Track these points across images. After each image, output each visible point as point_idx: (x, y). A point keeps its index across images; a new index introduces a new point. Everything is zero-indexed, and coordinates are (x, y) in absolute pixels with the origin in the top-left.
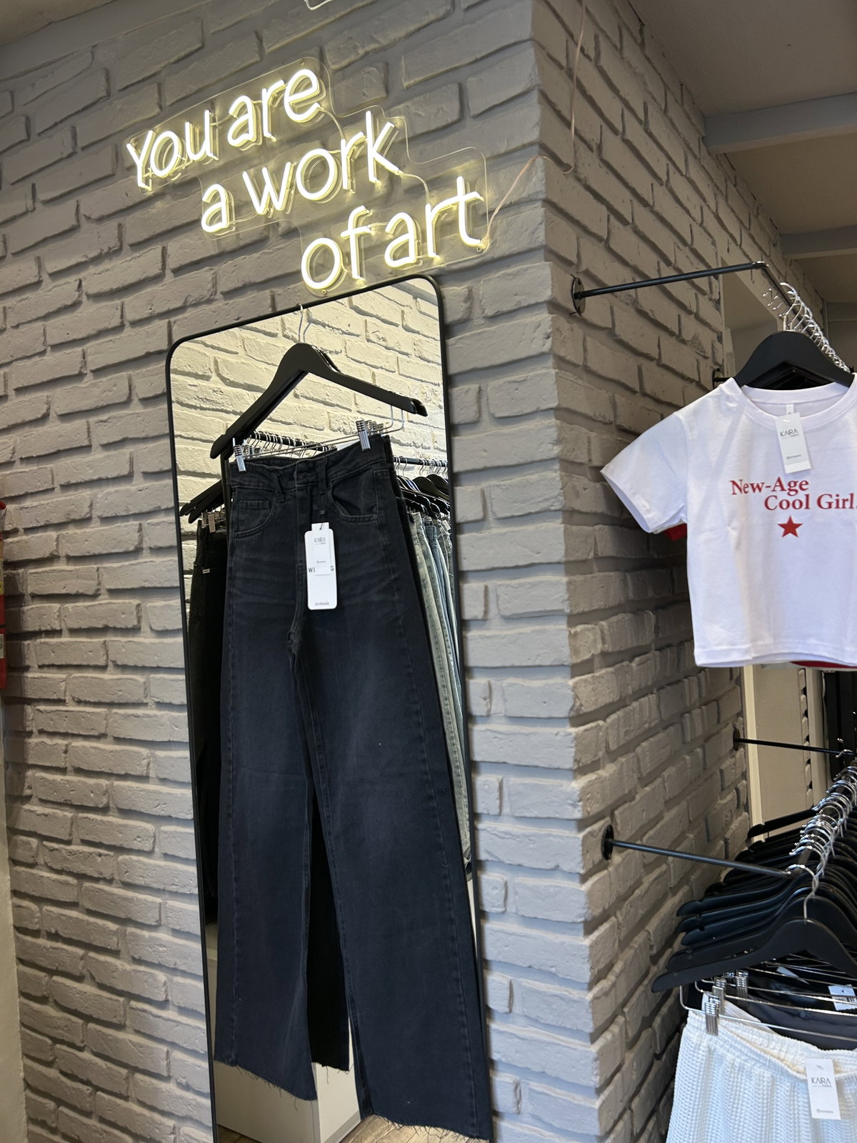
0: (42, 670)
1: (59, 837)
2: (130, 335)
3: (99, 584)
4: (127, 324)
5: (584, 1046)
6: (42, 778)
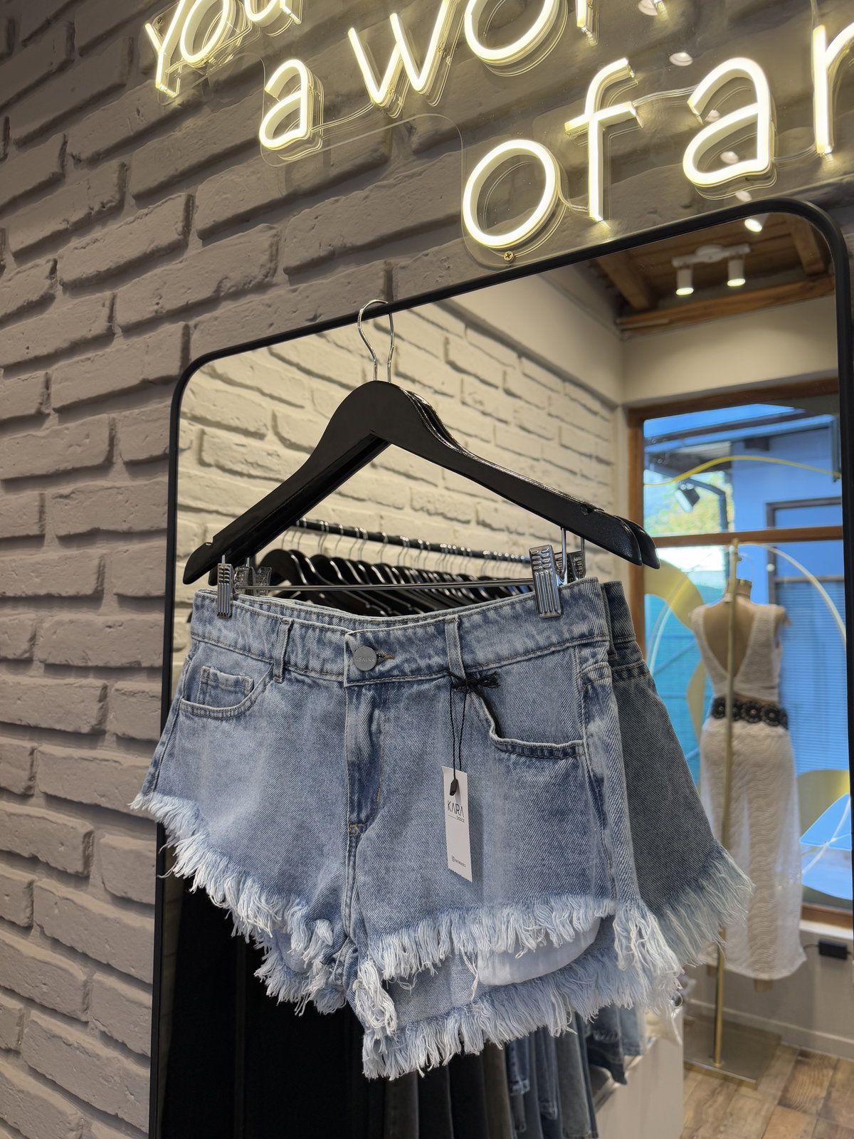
3: (32, 778)
4: (118, 331)
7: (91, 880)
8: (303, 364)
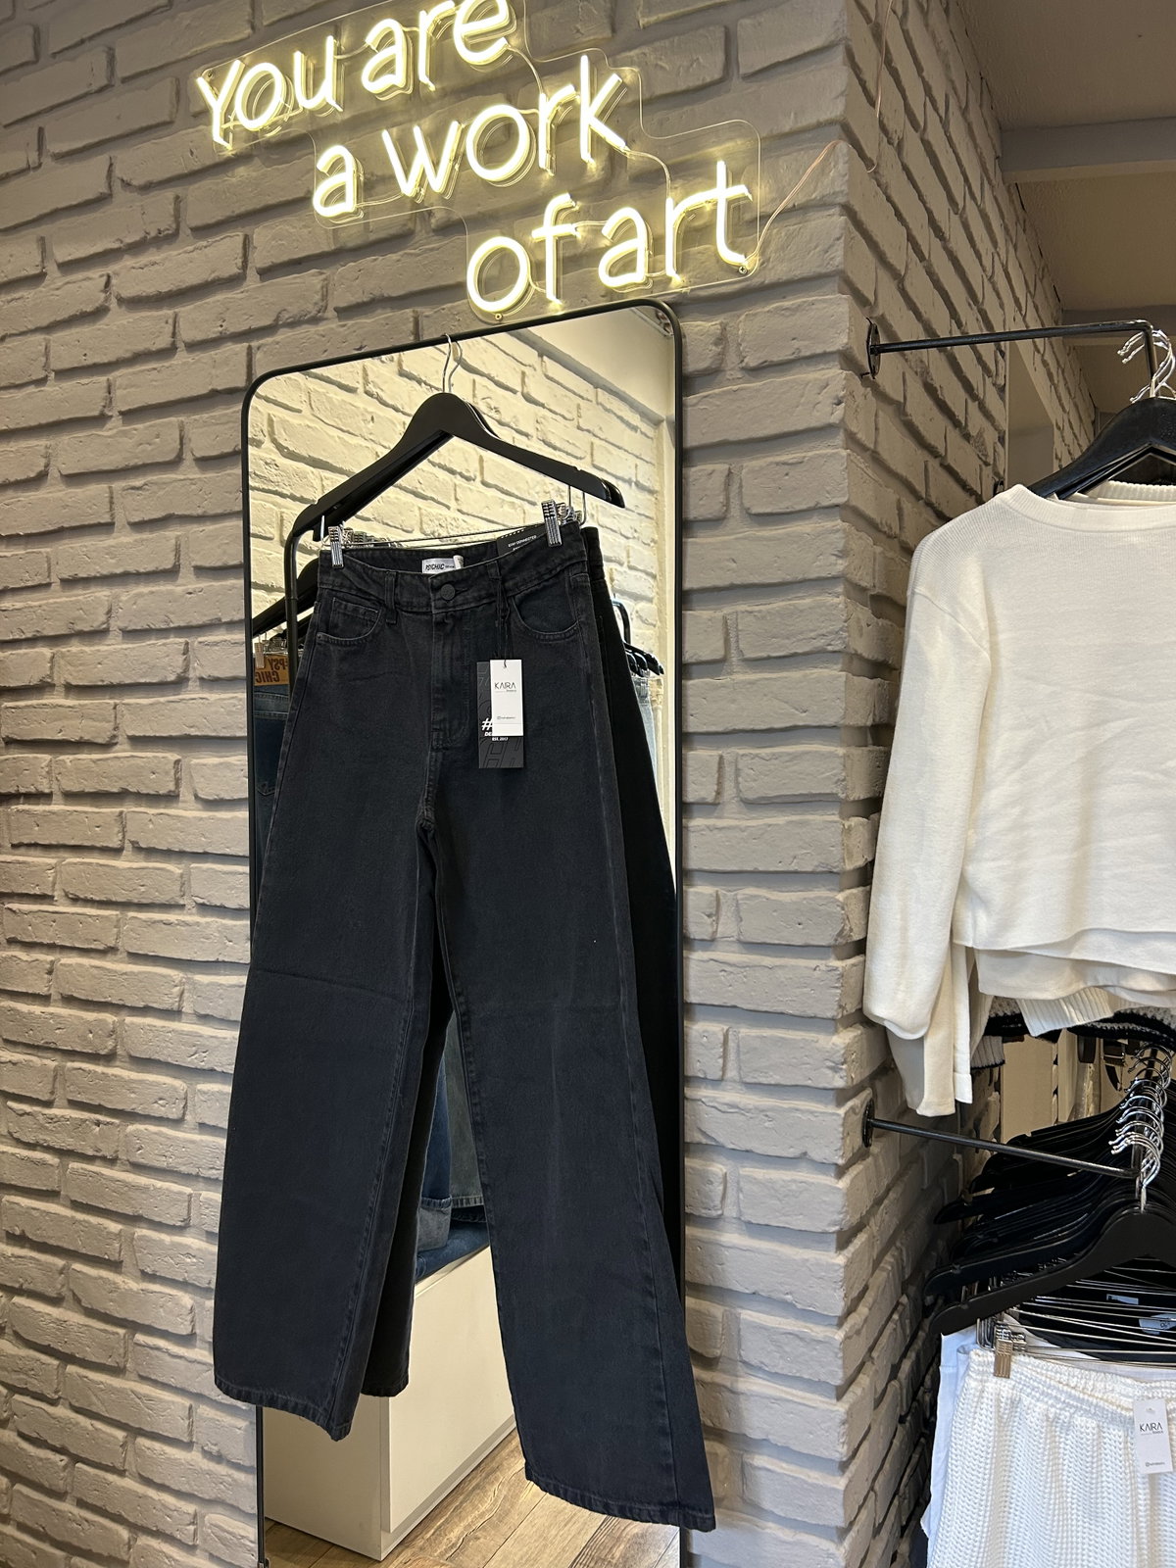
0: (17, 852)
1: (34, 1097)
2: (184, 364)
3: (116, 728)
4: (181, 346)
5: (827, 1403)
6: (12, 1009)
7: (182, 796)
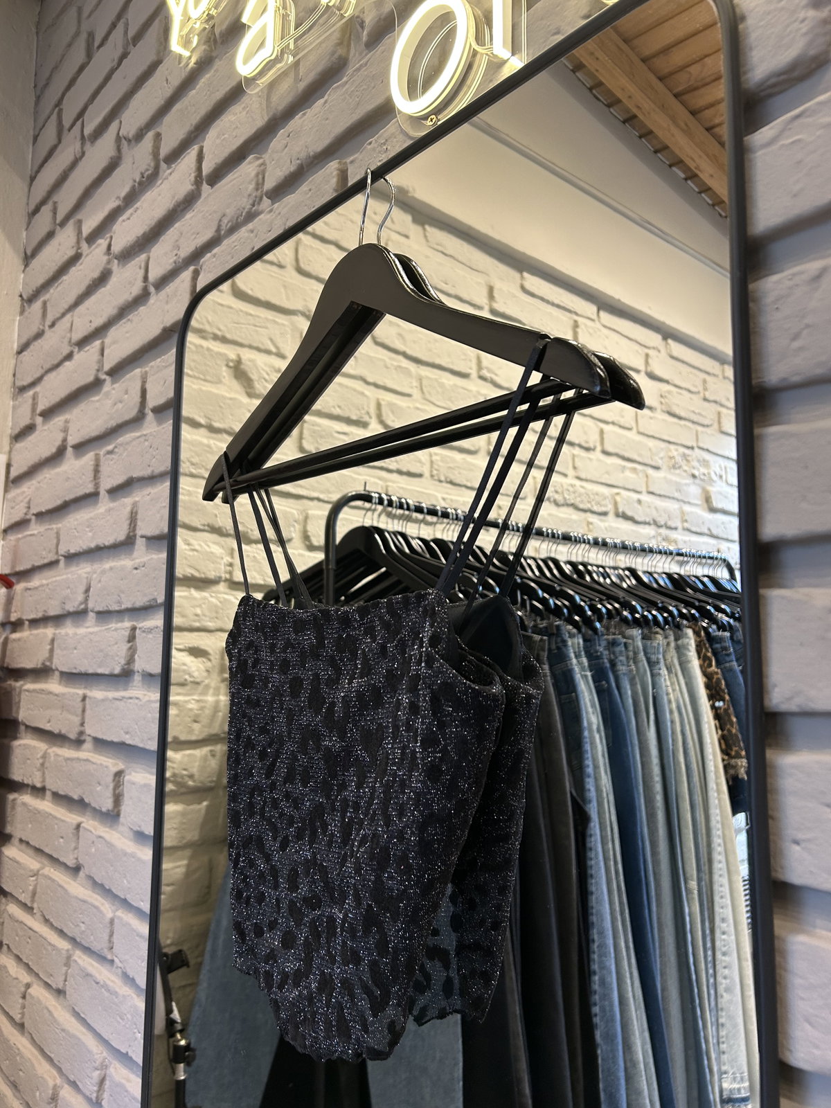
0: (21, 849)
4: (152, 289)
7: (122, 819)
8: (409, 352)
